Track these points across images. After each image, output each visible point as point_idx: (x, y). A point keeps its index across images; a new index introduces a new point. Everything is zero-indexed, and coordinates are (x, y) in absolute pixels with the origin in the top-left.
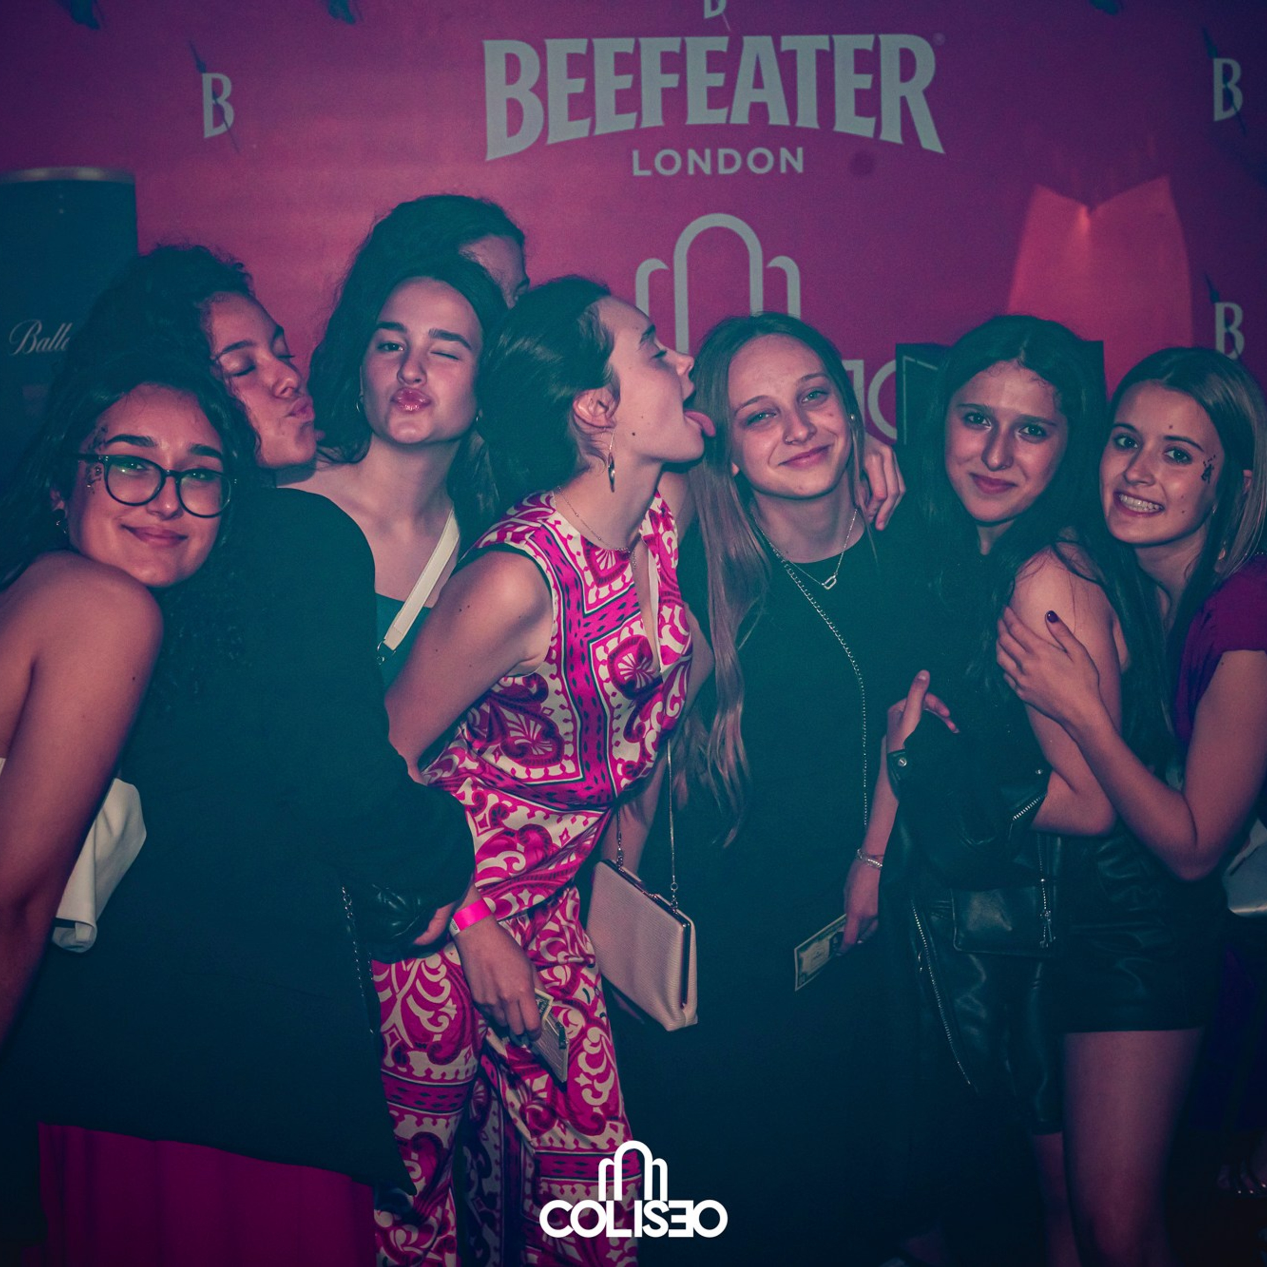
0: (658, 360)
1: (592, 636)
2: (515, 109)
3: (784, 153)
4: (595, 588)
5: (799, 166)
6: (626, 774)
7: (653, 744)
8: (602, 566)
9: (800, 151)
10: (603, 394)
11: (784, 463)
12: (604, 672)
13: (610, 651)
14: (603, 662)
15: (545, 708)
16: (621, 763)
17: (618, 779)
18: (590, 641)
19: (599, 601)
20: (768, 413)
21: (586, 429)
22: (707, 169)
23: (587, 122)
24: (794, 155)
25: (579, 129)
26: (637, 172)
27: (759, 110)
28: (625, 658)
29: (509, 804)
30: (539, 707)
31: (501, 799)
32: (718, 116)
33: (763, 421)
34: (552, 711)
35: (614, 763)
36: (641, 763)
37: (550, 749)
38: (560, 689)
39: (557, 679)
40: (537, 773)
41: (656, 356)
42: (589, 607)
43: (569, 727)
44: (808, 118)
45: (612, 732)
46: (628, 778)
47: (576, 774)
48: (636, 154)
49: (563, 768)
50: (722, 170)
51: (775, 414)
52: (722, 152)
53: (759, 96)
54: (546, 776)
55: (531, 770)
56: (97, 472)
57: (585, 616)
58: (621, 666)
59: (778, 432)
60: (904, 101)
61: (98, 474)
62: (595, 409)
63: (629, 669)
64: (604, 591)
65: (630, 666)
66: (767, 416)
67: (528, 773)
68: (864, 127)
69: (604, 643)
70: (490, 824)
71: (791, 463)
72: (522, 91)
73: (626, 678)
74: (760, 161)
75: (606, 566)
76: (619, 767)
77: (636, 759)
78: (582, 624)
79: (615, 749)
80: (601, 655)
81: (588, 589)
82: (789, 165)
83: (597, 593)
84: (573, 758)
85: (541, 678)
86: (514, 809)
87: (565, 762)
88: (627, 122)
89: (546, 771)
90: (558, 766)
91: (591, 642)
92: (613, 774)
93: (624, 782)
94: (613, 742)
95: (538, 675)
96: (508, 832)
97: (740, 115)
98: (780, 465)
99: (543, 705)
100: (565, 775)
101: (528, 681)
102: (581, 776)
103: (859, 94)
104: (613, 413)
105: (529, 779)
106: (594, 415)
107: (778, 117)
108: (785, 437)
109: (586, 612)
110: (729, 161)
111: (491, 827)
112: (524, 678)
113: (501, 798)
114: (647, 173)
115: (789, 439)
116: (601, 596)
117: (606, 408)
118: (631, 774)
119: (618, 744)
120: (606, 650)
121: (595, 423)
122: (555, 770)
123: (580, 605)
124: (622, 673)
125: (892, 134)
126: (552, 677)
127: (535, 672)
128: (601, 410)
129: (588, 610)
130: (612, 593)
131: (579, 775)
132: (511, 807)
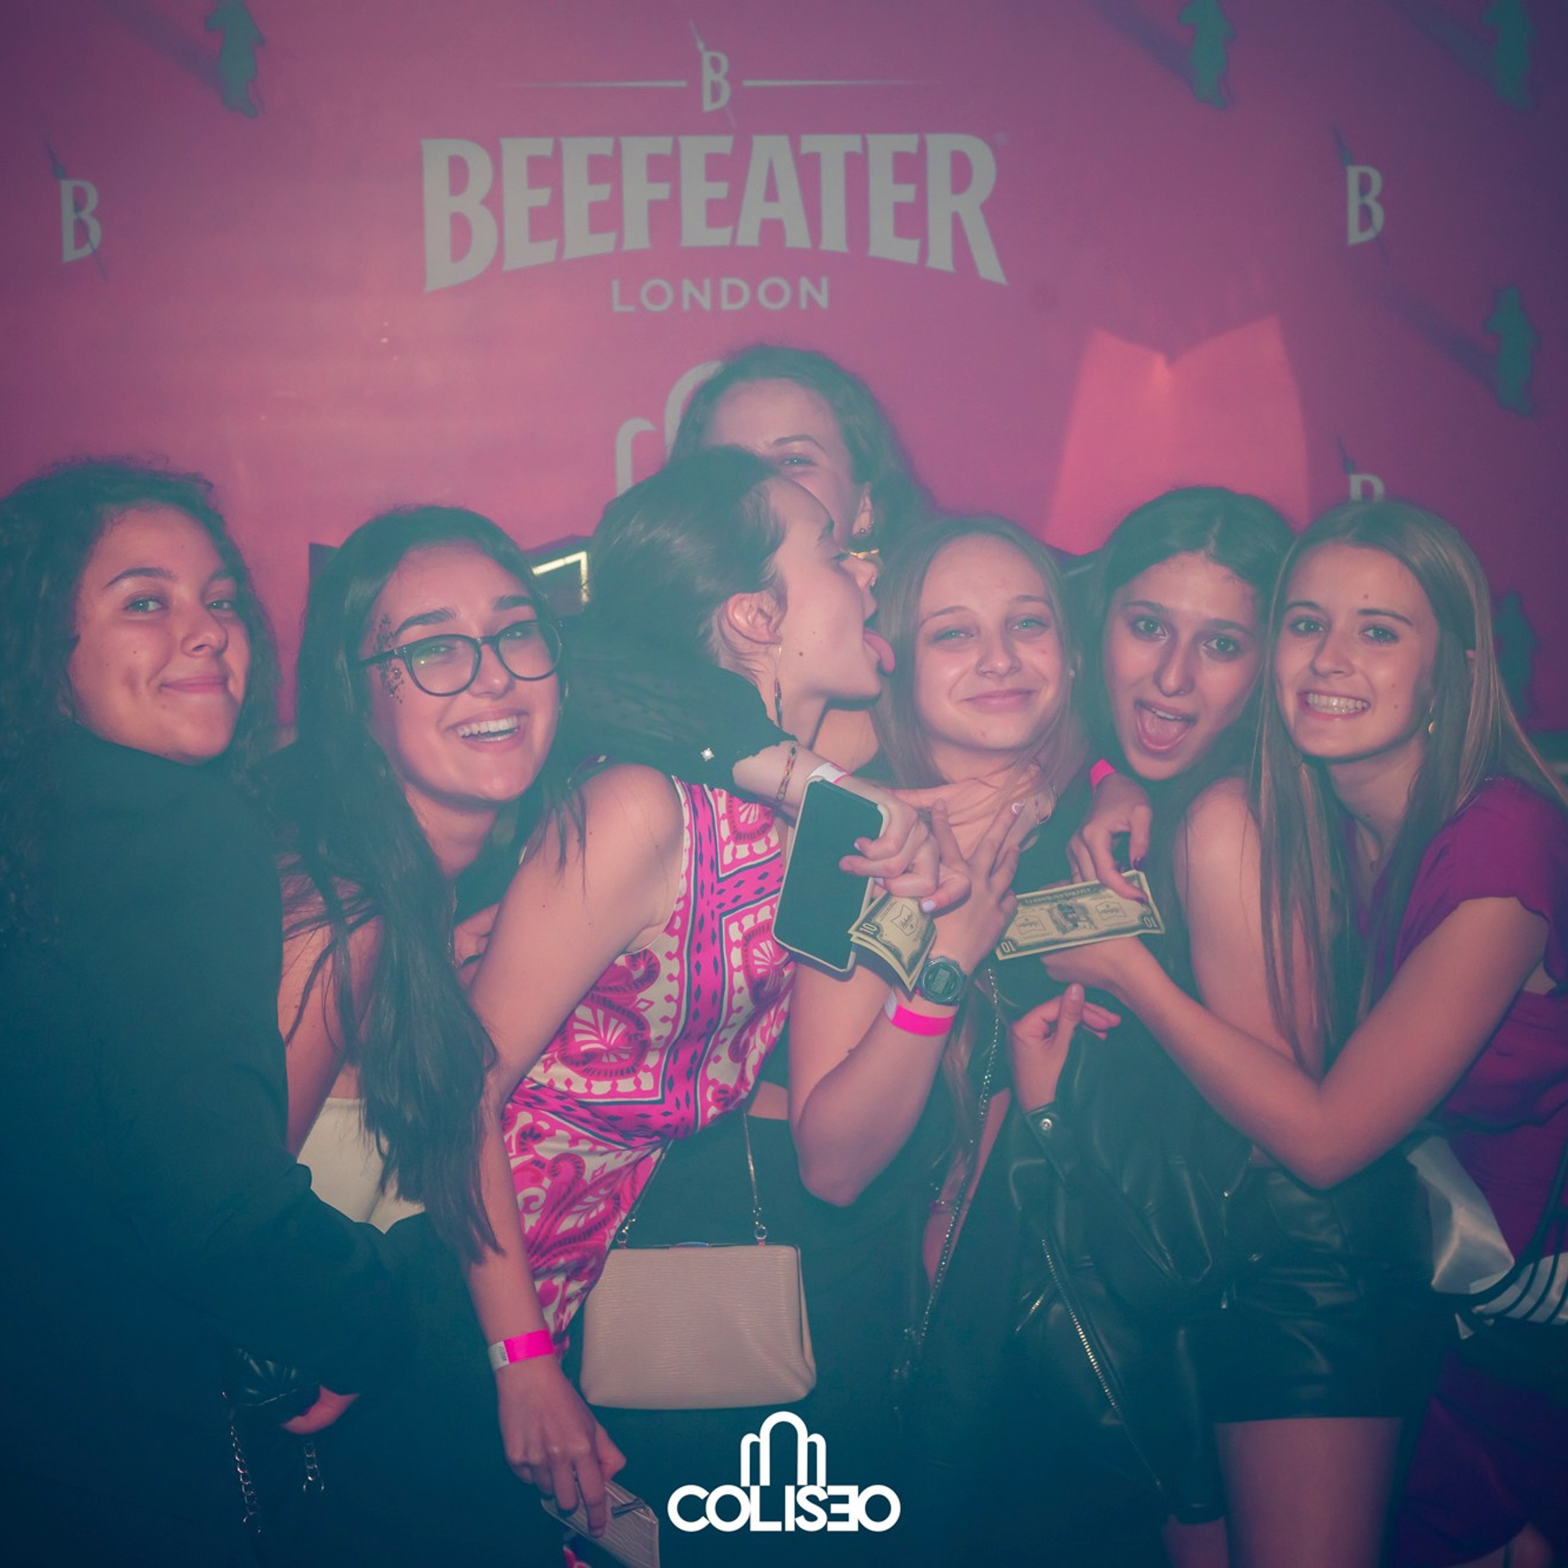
0: (837, 564)
1: (724, 909)
2: (461, 226)
3: (805, 284)
4: (732, 845)
5: (823, 300)
6: (716, 1101)
7: (754, 1067)
8: (743, 818)
9: (824, 282)
10: (766, 601)
11: (968, 700)
12: (736, 957)
13: (746, 929)
14: (737, 944)
15: (642, 1000)
16: (713, 1086)
17: (706, 1106)
18: (722, 915)
19: (736, 862)
20: (963, 633)
21: (742, 644)
22: (706, 303)
23: (553, 244)
24: (817, 286)
25: (544, 252)
26: (617, 308)
27: (772, 229)
28: (763, 945)
29: (545, 1126)
30: (634, 998)
31: (535, 1120)
32: (720, 237)
33: (954, 641)
34: (651, 1003)
35: (706, 1083)
36: (737, 1091)
37: (625, 1057)
38: (676, 973)
39: (676, 961)
40: (601, 1087)
41: (836, 558)
42: (726, 868)
43: (665, 1030)
44: (835, 239)
45: (717, 1043)
46: (717, 1106)
47: (653, 1092)
48: (616, 285)
49: (638, 1082)
50: (726, 306)
51: (972, 636)
52: (726, 282)
53: (772, 211)
54: (613, 1093)
55: (593, 1082)
56: (396, 674)
57: (720, 880)
58: (756, 953)
59: (973, 659)
60: (956, 220)
61: (397, 676)
62: (754, 619)
63: (763, 960)
64: (743, 851)
65: (765, 955)
66: (962, 635)
67: (589, 1086)
68: (906, 251)
69: (738, 919)
70: (517, 1149)
71: (976, 700)
72: (470, 203)
73: (760, 971)
74: (774, 293)
75: (747, 819)
76: (711, 1090)
77: (732, 1083)
78: (716, 890)
79: (712, 1065)
80: (735, 934)
81: (724, 844)
82: (810, 299)
83: (734, 852)
84: (655, 1071)
85: (653, 956)
86: (550, 1134)
87: (641, 1075)
88: (604, 244)
89: (614, 1086)
90: (633, 1079)
91: (724, 916)
92: (701, 1098)
93: (713, 1111)
94: (714, 1055)
95: (651, 953)
96: (538, 1162)
97: (749, 235)
98: (962, 701)
99: (640, 996)
100: (639, 1092)
101: (633, 960)
102: (659, 1097)
103: (900, 209)
104: (777, 626)
105: (590, 1095)
106: (752, 624)
107: (797, 237)
108: (980, 663)
109: (721, 875)
110: (735, 294)
111: (517, 1152)
112: (626, 957)
113: (537, 1117)
114: (631, 309)
115: (984, 668)
116: (739, 856)
117: (769, 619)
118: (722, 1102)
119: (718, 1059)
120: (741, 928)
121: (755, 637)
122: (626, 1085)
123: (714, 864)
124: (757, 963)
125: (941, 259)
126: (669, 956)
127: (647, 947)
128: (761, 620)
129: (723, 872)
130: (753, 856)
131: (656, 1095)
132: (547, 1130)
